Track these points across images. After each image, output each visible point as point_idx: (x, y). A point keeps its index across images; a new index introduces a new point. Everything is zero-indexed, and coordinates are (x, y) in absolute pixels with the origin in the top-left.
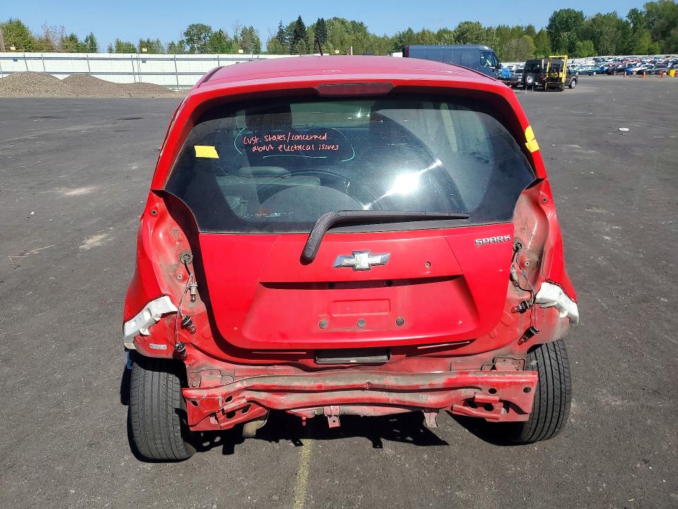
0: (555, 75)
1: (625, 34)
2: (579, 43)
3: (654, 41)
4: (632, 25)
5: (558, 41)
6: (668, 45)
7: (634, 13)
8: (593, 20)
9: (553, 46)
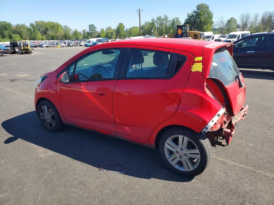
0: (26, 48)
1: (31, 33)
2: (13, 35)
3: (43, 35)
4: (32, 29)
5: (3, 34)
6: (48, 37)
7: (32, 25)
8: (17, 27)
9: (2, 36)
